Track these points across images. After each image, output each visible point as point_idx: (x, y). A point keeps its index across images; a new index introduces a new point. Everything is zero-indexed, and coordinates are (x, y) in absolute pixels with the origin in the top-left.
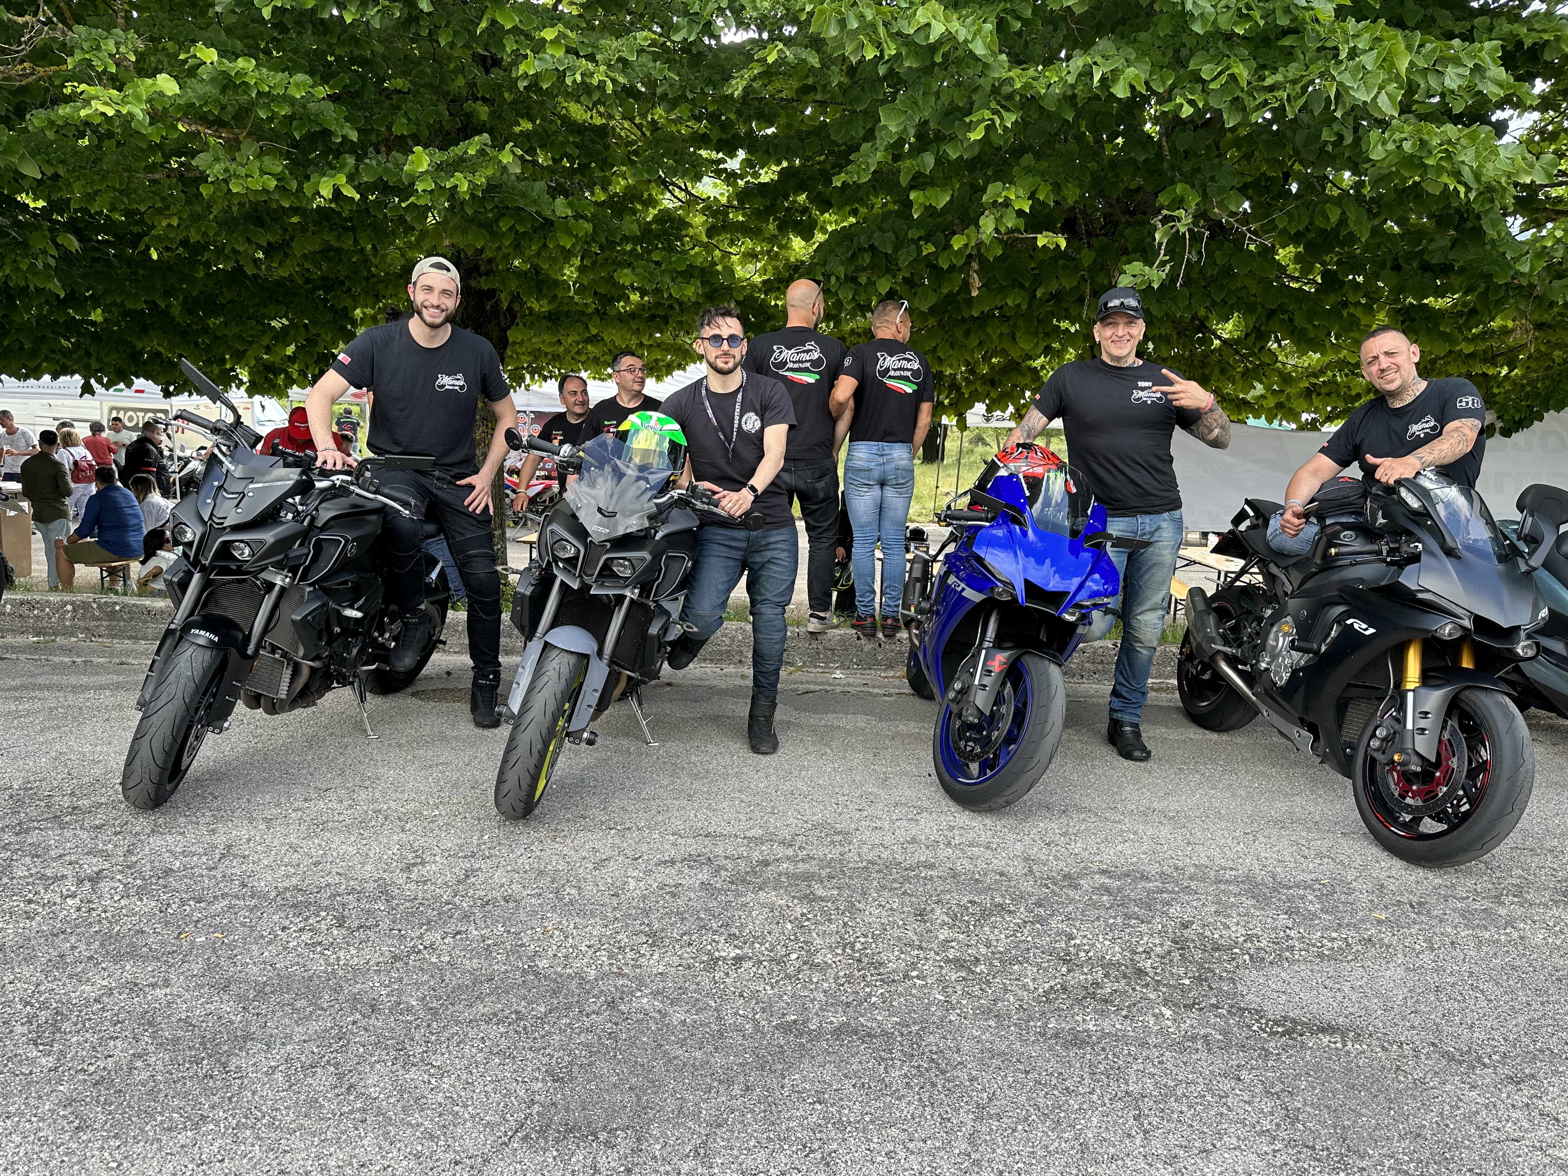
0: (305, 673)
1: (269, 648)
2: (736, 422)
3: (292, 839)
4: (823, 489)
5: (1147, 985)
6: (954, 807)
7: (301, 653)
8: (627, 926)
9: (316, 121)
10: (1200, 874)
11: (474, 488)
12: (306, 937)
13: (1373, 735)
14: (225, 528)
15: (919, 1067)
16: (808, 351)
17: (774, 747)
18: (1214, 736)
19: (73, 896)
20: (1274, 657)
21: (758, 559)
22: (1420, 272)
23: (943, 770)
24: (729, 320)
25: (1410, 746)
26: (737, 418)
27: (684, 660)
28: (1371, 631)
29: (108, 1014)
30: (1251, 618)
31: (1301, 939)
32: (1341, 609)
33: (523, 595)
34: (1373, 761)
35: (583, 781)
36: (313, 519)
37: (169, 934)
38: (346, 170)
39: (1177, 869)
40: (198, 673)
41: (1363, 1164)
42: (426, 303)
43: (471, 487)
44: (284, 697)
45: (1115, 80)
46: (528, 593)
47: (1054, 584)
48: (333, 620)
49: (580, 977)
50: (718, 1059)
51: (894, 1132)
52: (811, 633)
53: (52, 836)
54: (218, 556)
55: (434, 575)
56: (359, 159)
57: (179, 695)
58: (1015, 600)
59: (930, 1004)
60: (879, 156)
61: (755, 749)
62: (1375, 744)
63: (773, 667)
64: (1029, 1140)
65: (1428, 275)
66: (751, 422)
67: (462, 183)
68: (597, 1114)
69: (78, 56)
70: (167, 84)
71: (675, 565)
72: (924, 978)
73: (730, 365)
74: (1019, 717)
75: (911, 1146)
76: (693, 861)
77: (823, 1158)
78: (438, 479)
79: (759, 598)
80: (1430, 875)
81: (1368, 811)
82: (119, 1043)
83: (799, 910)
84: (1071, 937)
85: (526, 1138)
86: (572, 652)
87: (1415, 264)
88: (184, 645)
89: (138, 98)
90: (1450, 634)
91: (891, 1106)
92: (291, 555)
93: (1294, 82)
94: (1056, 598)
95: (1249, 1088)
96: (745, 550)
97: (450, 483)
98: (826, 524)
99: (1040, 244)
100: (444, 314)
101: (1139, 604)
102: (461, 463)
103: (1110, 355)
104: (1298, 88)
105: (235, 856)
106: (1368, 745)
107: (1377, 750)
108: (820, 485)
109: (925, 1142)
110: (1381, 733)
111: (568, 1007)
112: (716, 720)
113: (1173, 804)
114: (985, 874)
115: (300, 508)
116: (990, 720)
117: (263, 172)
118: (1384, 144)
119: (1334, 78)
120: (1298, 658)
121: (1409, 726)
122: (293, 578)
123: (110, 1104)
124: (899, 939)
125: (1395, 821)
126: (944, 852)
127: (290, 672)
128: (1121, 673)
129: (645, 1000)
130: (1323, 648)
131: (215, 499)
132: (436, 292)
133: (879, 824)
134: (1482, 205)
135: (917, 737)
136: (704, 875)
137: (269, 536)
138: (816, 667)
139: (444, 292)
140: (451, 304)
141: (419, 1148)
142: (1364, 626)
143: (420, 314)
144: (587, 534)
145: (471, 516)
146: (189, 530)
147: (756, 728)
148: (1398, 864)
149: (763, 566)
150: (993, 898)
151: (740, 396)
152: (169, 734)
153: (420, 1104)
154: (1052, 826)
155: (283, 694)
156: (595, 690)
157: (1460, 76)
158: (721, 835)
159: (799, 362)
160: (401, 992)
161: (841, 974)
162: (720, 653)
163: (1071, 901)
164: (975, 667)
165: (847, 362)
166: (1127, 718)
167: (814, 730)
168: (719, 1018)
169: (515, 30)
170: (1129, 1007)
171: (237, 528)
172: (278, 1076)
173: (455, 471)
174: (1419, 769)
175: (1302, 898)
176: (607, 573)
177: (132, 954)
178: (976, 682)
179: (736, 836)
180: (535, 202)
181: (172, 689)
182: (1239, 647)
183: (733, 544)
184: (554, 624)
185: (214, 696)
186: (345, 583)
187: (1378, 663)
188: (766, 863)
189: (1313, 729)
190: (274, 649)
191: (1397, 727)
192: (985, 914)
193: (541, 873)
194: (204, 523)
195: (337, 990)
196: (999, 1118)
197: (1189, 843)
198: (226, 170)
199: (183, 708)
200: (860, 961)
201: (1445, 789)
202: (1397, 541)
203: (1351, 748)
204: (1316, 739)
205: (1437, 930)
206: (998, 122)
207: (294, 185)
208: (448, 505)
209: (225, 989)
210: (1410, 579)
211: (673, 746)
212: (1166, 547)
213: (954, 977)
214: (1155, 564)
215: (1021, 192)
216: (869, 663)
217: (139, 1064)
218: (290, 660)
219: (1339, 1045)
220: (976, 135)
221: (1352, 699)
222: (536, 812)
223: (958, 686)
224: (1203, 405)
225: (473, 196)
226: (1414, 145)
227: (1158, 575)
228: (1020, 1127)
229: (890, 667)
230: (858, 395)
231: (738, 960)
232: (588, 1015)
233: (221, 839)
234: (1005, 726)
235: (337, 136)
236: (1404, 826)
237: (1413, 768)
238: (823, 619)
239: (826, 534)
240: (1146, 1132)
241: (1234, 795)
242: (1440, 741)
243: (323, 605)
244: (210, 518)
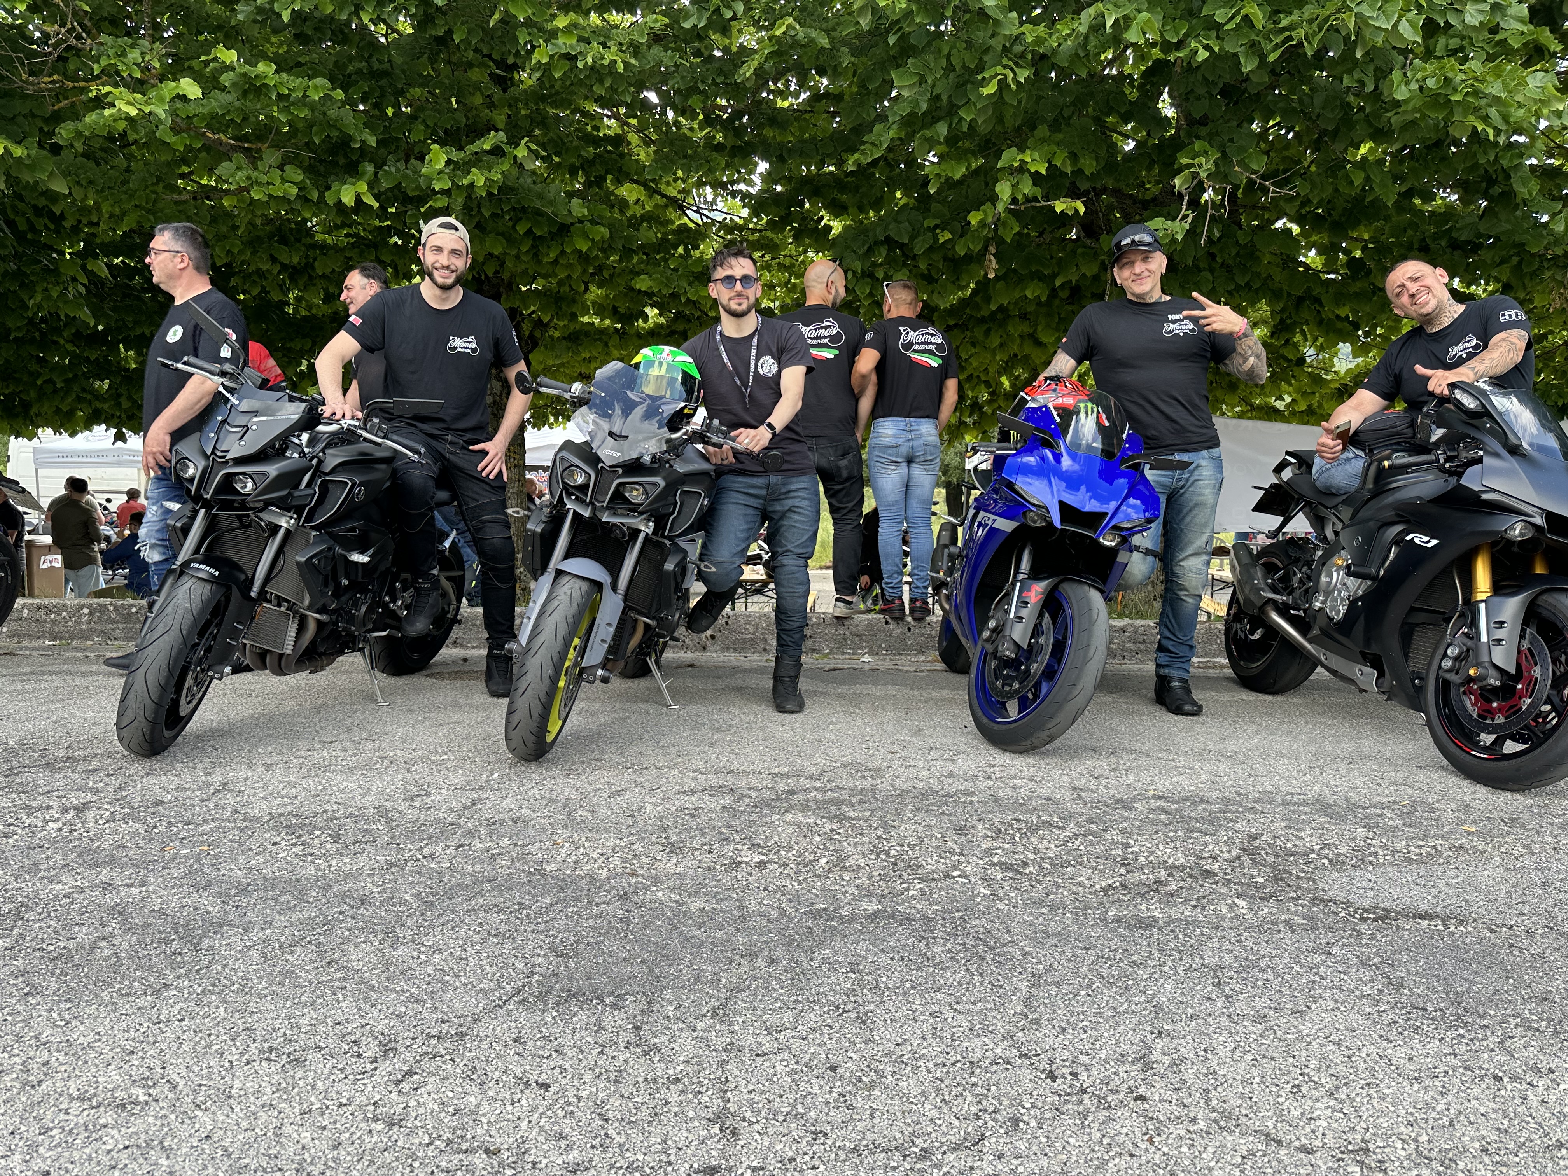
0: (312, 627)
1: (274, 601)
2: (752, 366)
3: (292, 778)
4: (847, 467)
5: (1216, 883)
6: (992, 750)
7: (307, 602)
8: (643, 839)
9: (335, 126)
10: (1267, 798)
11: (487, 453)
12: (298, 849)
13: (1445, 655)
14: (227, 462)
15: (964, 944)
16: (826, 328)
17: (800, 708)
18: (1269, 698)
19: (57, 821)
20: (1328, 593)
21: (778, 508)
23: (980, 713)
24: (742, 260)
25: (1486, 659)
26: (753, 362)
27: (704, 623)
28: (1434, 542)
29: (77, 907)
30: (1300, 564)
31: (1384, 847)
32: (1399, 528)
33: (534, 532)
34: (1446, 683)
35: (599, 734)
36: (320, 462)
37: (154, 849)
38: (367, 177)
39: (1239, 794)
40: (196, 606)
41: (1486, 1022)
42: (437, 265)
43: (485, 453)
44: (289, 652)
45: (1128, 27)
46: (539, 530)
47: (1091, 506)
48: (341, 570)
49: (592, 878)
50: (741, 939)
51: (939, 996)
52: (837, 618)
53: (42, 777)
54: (218, 490)
55: (447, 544)
56: (379, 167)
57: (176, 627)
58: (1050, 524)
59: (974, 896)
60: (892, 134)
61: (781, 709)
62: (1447, 664)
63: (797, 624)
64: (1094, 1003)
65: (1458, 253)
66: (768, 366)
67: (476, 176)
68: (604, 983)
69: (104, 62)
70: (190, 88)
71: (690, 501)
72: (966, 877)
73: (744, 307)
74: (1059, 648)
75: (958, 1007)
76: (712, 791)
77: (858, 1018)
78: (451, 443)
79: (780, 550)
80: (1520, 798)
81: (1444, 738)
82: (84, 929)
83: (828, 826)
84: (1127, 846)
85: (522, 1002)
86: (584, 579)
87: (1444, 243)
88: (185, 578)
89: (161, 100)
90: (1521, 534)
91: (933, 975)
92: (296, 494)
93: (1310, 22)
94: (1094, 520)
95: (1344, 960)
96: (764, 498)
97: (463, 448)
98: (850, 505)
99: (1058, 210)
100: (454, 275)
101: (1182, 550)
102: (474, 429)
103: (1133, 293)
104: (1315, 27)
105: (230, 791)
106: (1440, 667)
107: (1449, 671)
108: (843, 463)
109: (974, 1004)
110: (1452, 652)
111: (578, 899)
112: (740, 690)
113: (1231, 746)
114: (1030, 799)
115: (306, 450)
116: (1029, 653)
117: (284, 180)
118: (1407, 83)
119: (1351, 10)
120: (1356, 587)
121: (1484, 638)
122: (299, 518)
123: (67, 974)
124: (938, 847)
125: (1476, 745)
126: (983, 784)
127: (295, 626)
128: (1166, 626)
129: (660, 894)
130: (1382, 573)
131: (218, 433)
132: (446, 252)
133: (912, 763)
134: (1511, 160)
135: (952, 701)
136: (727, 800)
137: (272, 470)
138: (843, 653)
139: (454, 252)
140: (461, 264)
141: (403, 1009)
142: (1426, 539)
143: (431, 276)
144: (598, 460)
145: (485, 481)
146: (191, 465)
147: (780, 688)
148: (1482, 791)
149: (783, 515)
150: (1039, 817)
151: (755, 340)
152: (165, 666)
153: (407, 974)
154: (1102, 765)
155: (288, 649)
156: (609, 624)
157: (1481, 12)
158: (744, 772)
159: (817, 338)
160: (393, 890)
161: (876, 874)
162: (744, 641)
163: (1125, 819)
164: (1010, 604)
165: (868, 337)
166: (1174, 673)
167: (842, 696)
168: (741, 907)
169: (529, 23)
170: (1198, 899)
171: (240, 461)
172: (255, 954)
173: (468, 436)
174: (1498, 683)
175: (1381, 815)
176: (619, 499)
177: (112, 862)
178: (1012, 616)
179: (760, 773)
180: (551, 203)
181: (169, 620)
182: (1289, 594)
183: (752, 491)
184: (567, 556)
185: (214, 638)
186: (353, 529)
187: (1442, 579)
188: (792, 792)
189: (1376, 663)
190: (280, 601)
191: (1470, 643)
192: (1032, 829)
193: (552, 801)
194: (207, 457)
195: (327, 887)
196: (1058, 984)
197: (1250, 775)
198: (249, 178)
199: (181, 640)
200: (895, 864)
201: (1528, 701)
202: (1454, 450)
203: (1421, 679)
204: (1381, 675)
205: (1536, 839)
206: (1011, 75)
207: (315, 195)
208: (461, 470)
209: (205, 888)
210: (1471, 480)
211: (694, 709)
212: (1207, 487)
213: (1000, 876)
214: (1196, 505)
215: (1036, 156)
216: (899, 648)
217: (104, 944)
218: (296, 613)
219: (1440, 927)
220: (990, 90)
221: (1417, 625)
222: (549, 756)
223: (992, 624)
224: (1237, 329)
225: (490, 194)
226: (1438, 82)
227: (1200, 517)
228: (1083, 993)
229: (921, 652)
230: (880, 368)
231: (762, 865)
232: (597, 905)
233: (217, 779)
234: (1045, 658)
235: (356, 141)
236: (1485, 749)
237: (1492, 681)
238: (850, 603)
239: (850, 516)
240: (1227, 997)
241: (1296, 739)
242: (1519, 652)
243: (330, 549)
244: (213, 452)
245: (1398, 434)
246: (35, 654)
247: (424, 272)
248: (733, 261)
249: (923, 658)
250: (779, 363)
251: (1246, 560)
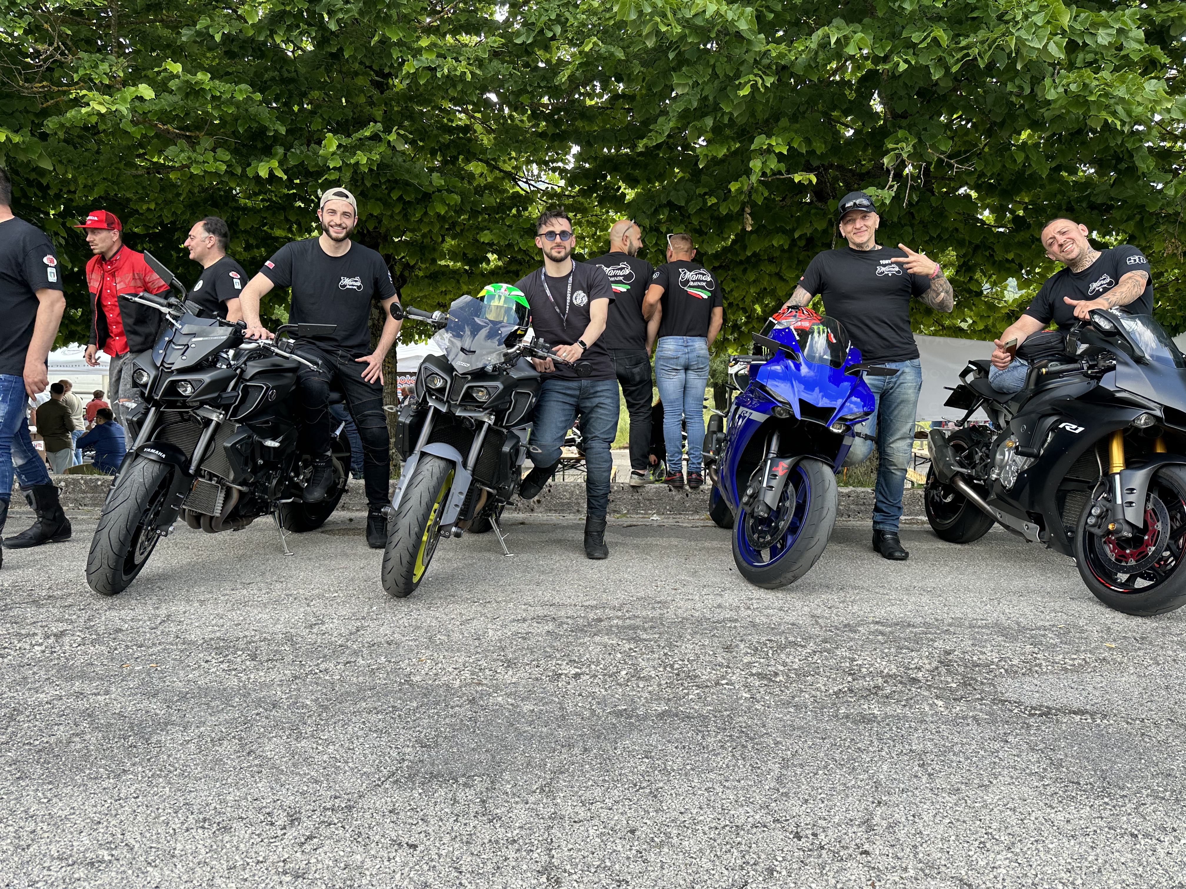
0: (235, 496)
1: (207, 477)
2: (568, 298)
3: (220, 611)
4: (639, 373)
5: (920, 688)
6: (751, 587)
7: (232, 477)
8: (486, 656)
9: (254, 120)
10: (958, 623)
11: (369, 364)
12: (225, 666)
13: (1090, 514)
14: (172, 372)
15: (731, 736)
16: (621, 269)
17: (605, 555)
18: (959, 546)
19: (41, 645)
20: (1002, 468)
21: (588, 404)
22: (1088, 210)
23: (741, 559)
24: (560, 220)
25: (1120, 516)
26: (569, 295)
27: (533, 491)
28: (1081, 429)
29: (56, 711)
30: (981, 446)
31: (1046, 660)
32: (1054, 418)
33: (404, 423)
34: (1091, 535)
35: (453, 576)
36: (243, 371)
37: (115, 666)
38: (278, 157)
39: (937, 620)
40: (148, 480)
41: (1124, 793)
42: (332, 223)
43: (367, 364)
44: (218, 515)
45: (847, 44)
46: (408, 422)
47: (823, 403)
48: (258, 453)
49: (448, 687)
50: (561, 733)
51: (712, 776)
52: (633, 487)
53: (30, 612)
54: (166, 393)
55: (338, 432)
56: (287, 149)
57: (133, 497)
58: (793, 416)
59: (738, 699)
60: (671, 124)
61: (591, 556)
62: (1091, 521)
63: (603, 492)
64: (829, 780)
65: (1095, 212)
66: (580, 298)
67: (362, 158)
68: (458, 767)
69: (81, 72)
70: (146, 91)
71: (522, 400)
72: (732, 684)
73: (562, 254)
74: (800, 510)
75: (727, 784)
76: (540, 619)
77: (651, 792)
78: (341, 357)
79: (589, 436)
80: (1148, 622)
81: (1091, 577)
82: (62, 728)
83: (627, 646)
84: (853, 660)
85: (396, 782)
86: (442, 459)
87: (1084, 205)
88: (139, 460)
89: (124, 100)
90: (1145, 423)
91: (708, 760)
92: (224, 396)
93: (983, 43)
94: (826, 413)
95: (1017, 746)
96: (578, 397)
97: (350, 360)
98: (642, 402)
99: (796, 181)
100: (345, 231)
101: (892, 435)
102: (359, 346)
103: (854, 244)
104: (986, 46)
105: (172, 621)
106: (1086, 523)
107: (1093, 526)
108: (636, 370)
109: (739, 781)
110: (1095, 511)
111: (437, 703)
112: (560, 542)
113: (930, 583)
114: (780, 624)
115: (232, 363)
116: (778, 513)
117: (216, 160)
118: (1056, 88)
119: (1013, 34)
120: (1022, 462)
121: (1119, 501)
122: (227, 414)
123: (49, 763)
124: (711, 662)
125: (1114, 582)
126: (744, 613)
127: (223, 495)
128: (881, 493)
129: (500, 699)
130: (1042, 452)
131: (166, 350)
132: (339, 214)
133: (690, 597)
134: (1134, 144)
135: (720, 549)
136: (550, 627)
137: (206, 377)
138: (637, 513)
139: (345, 214)
140: (350, 223)
141: (305, 788)
142: (1074, 427)
143: (327, 232)
144: (452, 369)
145: (367, 385)
146: (145, 374)
147: (590, 540)
148: (1119, 617)
149: (592, 410)
150: (786, 638)
151: (571, 279)
152: (123, 526)
153: (308, 761)
154: (833, 598)
155: (217, 513)
156: (461, 493)
157: (1109, 35)
158: (563, 605)
159: (615, 276)
160: (298, 697)
161: (663, 682)
162: (563, 505)
163: (852, 639)
164: (763, 476)
165: (655, 276)
166: (887, 528)
167: (637, 546)
168: (562, 708)
169: (400, 43)
170: (907, 700)
171: (181, 371)
172: (192, 746)
173: (354, 351)
174: (1130, 535)
175: (1044, 636)
176: (469, 398)
177: (83, 676)
178: (765, 485)
179: (575, 605)
180: (417, 176)
181: (127, 492)
182: (972, 468)
183: (568, 392)
184: (429, 441)
185: (162, 505)
186: (267, 422)
188: (600, 620)
189: (1038, 520)
190: (211, 476)
191: (1108, 505)
192: (781, 648)
193: (418, 628)
194: (157, 368)
195: (247, 695)
196: (802, 766)
197: (945, 605)
198: (189, 158)
199: (136, 506)
200: (678, 675)
201: (1153, 548)
202: (1094, 360)
203: (1072, 532)
204: (1042, 529)
205: (1160, 653)
206: (760, 82)
207: (239, 171)
208: (348, 376)
209: (154, 696)
210: (1107, 383)
211: (524, 556)
212: (910, 388)
213: (757, 684)
214: (902, 402)
215: (780, 141)
216: (679, 509)
217: (77, 739)
218: (223, 485)
219: (1089, 721)
220: (745, 92)
221: (1069, 491)
222: (415, 593)
223: (749, 492)
224: (932, 272)
225: (371, 170)
226: (1078, 86)
227: (905, 410)
228: (820, 772)
229: (696, 512)
230: (664, 299)
231: (577, 676)
232: (452, 708)
233: (163, 612)
234: (790, 516)
235: (270, 131)
236: (1121, 585)
237: (1125, 534)
238: (642, 475)
239: (642, 410)
240: (930, 775)
241: (979, 578)
242: (1145, 511)
243: (249, 437)
244: (162, 365)
245: (1052, 348)
246: (24, 516)
247: (322, 229)
248: (554, 220)
249: (697, 517)
250: (589, 297)
251: (940, 442)
